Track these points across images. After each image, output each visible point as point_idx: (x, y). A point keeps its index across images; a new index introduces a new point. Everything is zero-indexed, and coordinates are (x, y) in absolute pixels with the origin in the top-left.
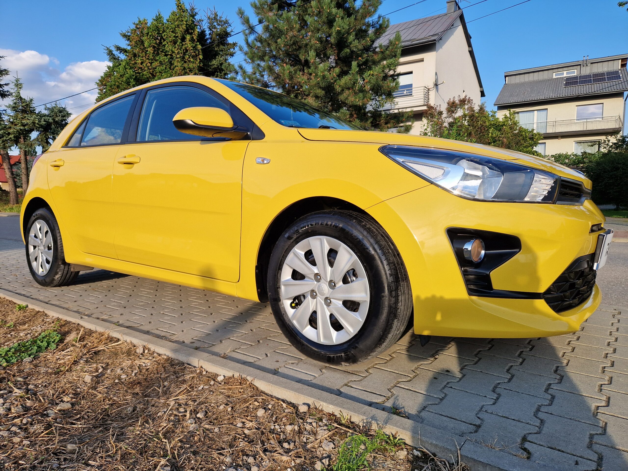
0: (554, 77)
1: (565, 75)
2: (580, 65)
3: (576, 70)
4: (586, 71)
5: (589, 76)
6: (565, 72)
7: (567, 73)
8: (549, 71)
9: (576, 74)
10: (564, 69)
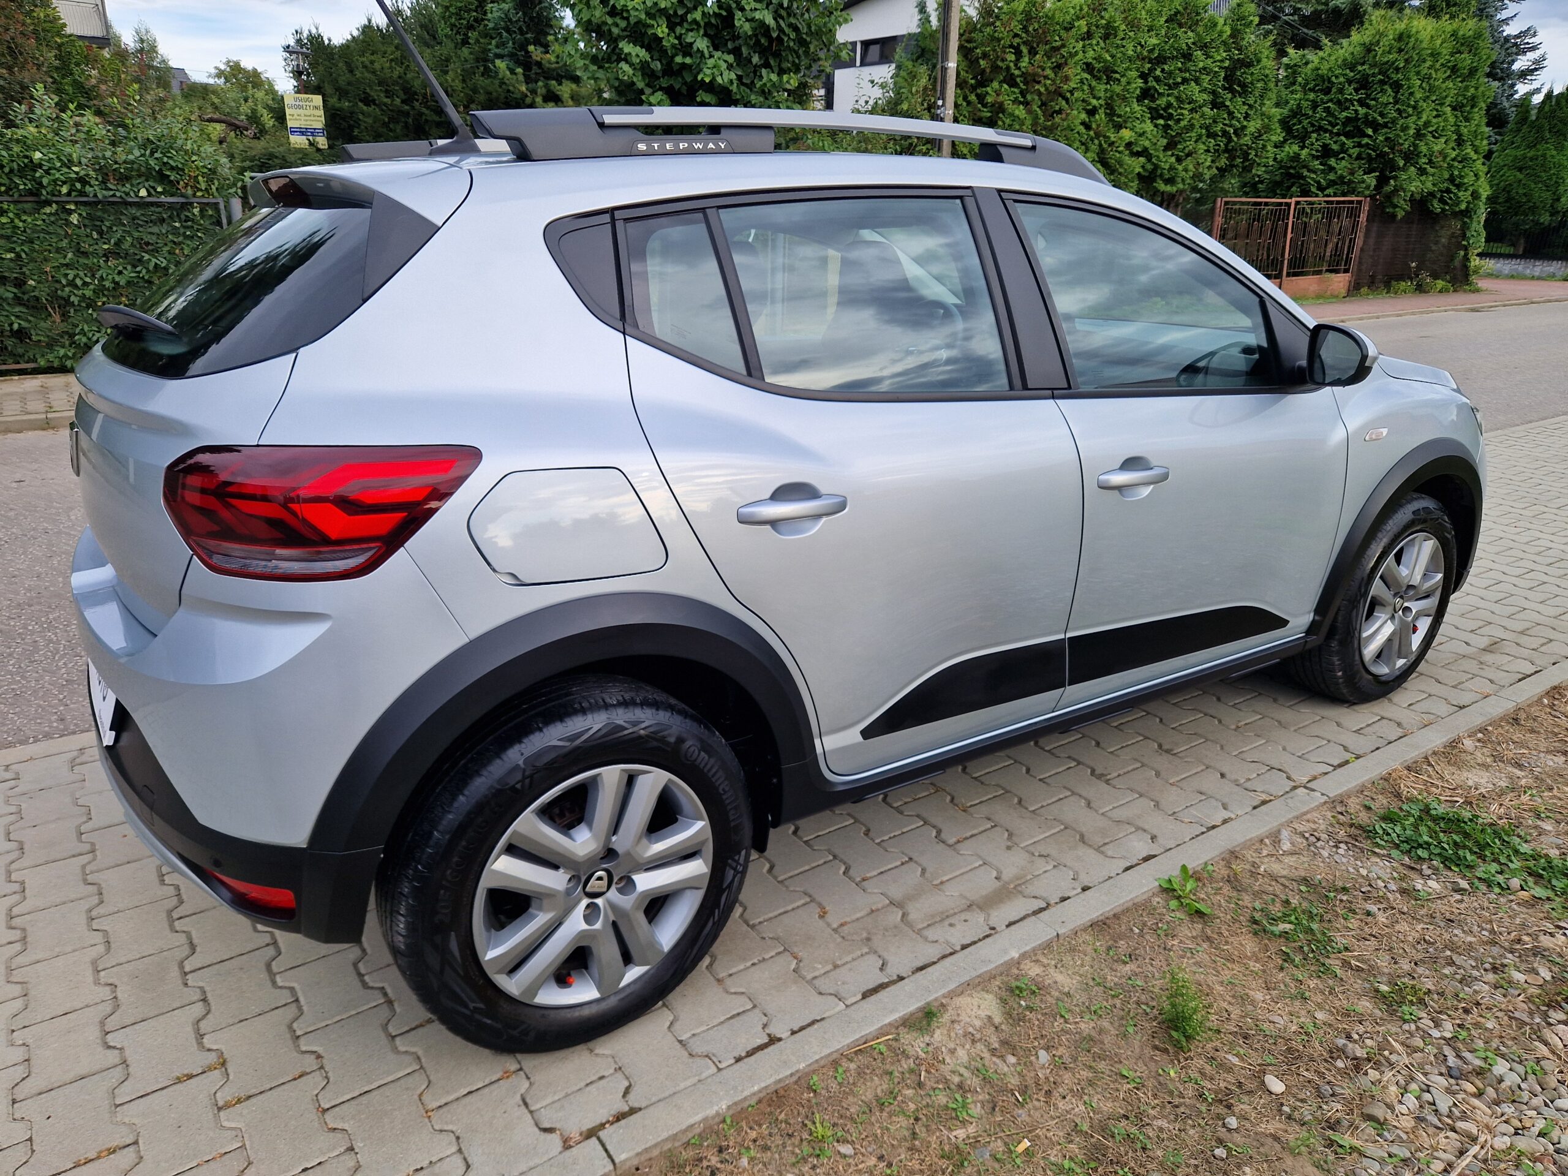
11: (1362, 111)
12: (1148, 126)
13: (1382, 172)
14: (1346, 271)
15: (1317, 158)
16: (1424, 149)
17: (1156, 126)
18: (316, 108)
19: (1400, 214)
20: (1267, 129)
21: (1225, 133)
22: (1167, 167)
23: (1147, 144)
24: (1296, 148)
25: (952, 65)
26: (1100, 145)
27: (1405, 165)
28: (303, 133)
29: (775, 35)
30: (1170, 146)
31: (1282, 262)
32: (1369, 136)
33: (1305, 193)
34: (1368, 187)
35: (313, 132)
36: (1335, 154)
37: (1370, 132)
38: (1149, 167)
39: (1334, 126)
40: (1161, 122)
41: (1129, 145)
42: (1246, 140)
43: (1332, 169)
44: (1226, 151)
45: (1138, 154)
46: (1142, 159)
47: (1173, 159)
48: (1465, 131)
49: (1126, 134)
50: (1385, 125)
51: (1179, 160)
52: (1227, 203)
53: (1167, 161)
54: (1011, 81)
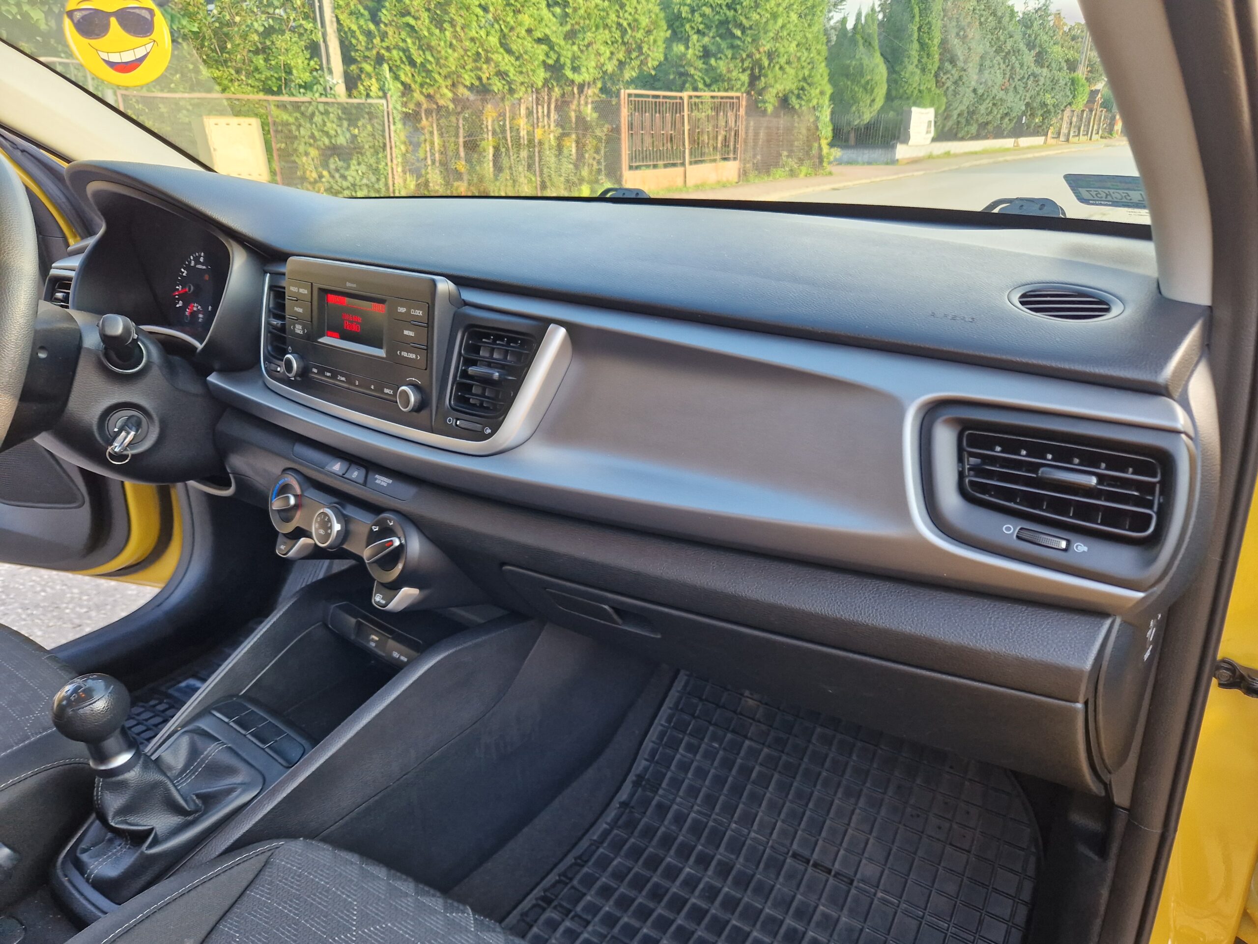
11: (730, 14)
12: (545, 12)
13: (752, 69)
14: (735, 159)
15: (700, 58)
16: (782, 50)
17: (554, 15)
19: (770, 109)
20: (655, 23)
21: (619, 25)
22: (570, 55)
23: (548, 31)
24: (682, 48)
26: (502, 30)
27: (769, 65)
30: (571, 36)
31: (684, 152)
32: (738, 38)
33: (695, 89)
34: (743, 84)
36: (714, 56)
37: (738, 33)
38: (554, 56)
39: (709, 27)
40: (558, 10)
41: (529, 31)
42: (639, 35)
43: (713, 69)
44: (624, 43)
45: (539, 41)
46: (544, 47)
47: (575, 48)
48: (809, 36)
49: (526, 20)
50: (751, 28)
51: (582, 51)
52: (630, 95)
53: (568, 51)
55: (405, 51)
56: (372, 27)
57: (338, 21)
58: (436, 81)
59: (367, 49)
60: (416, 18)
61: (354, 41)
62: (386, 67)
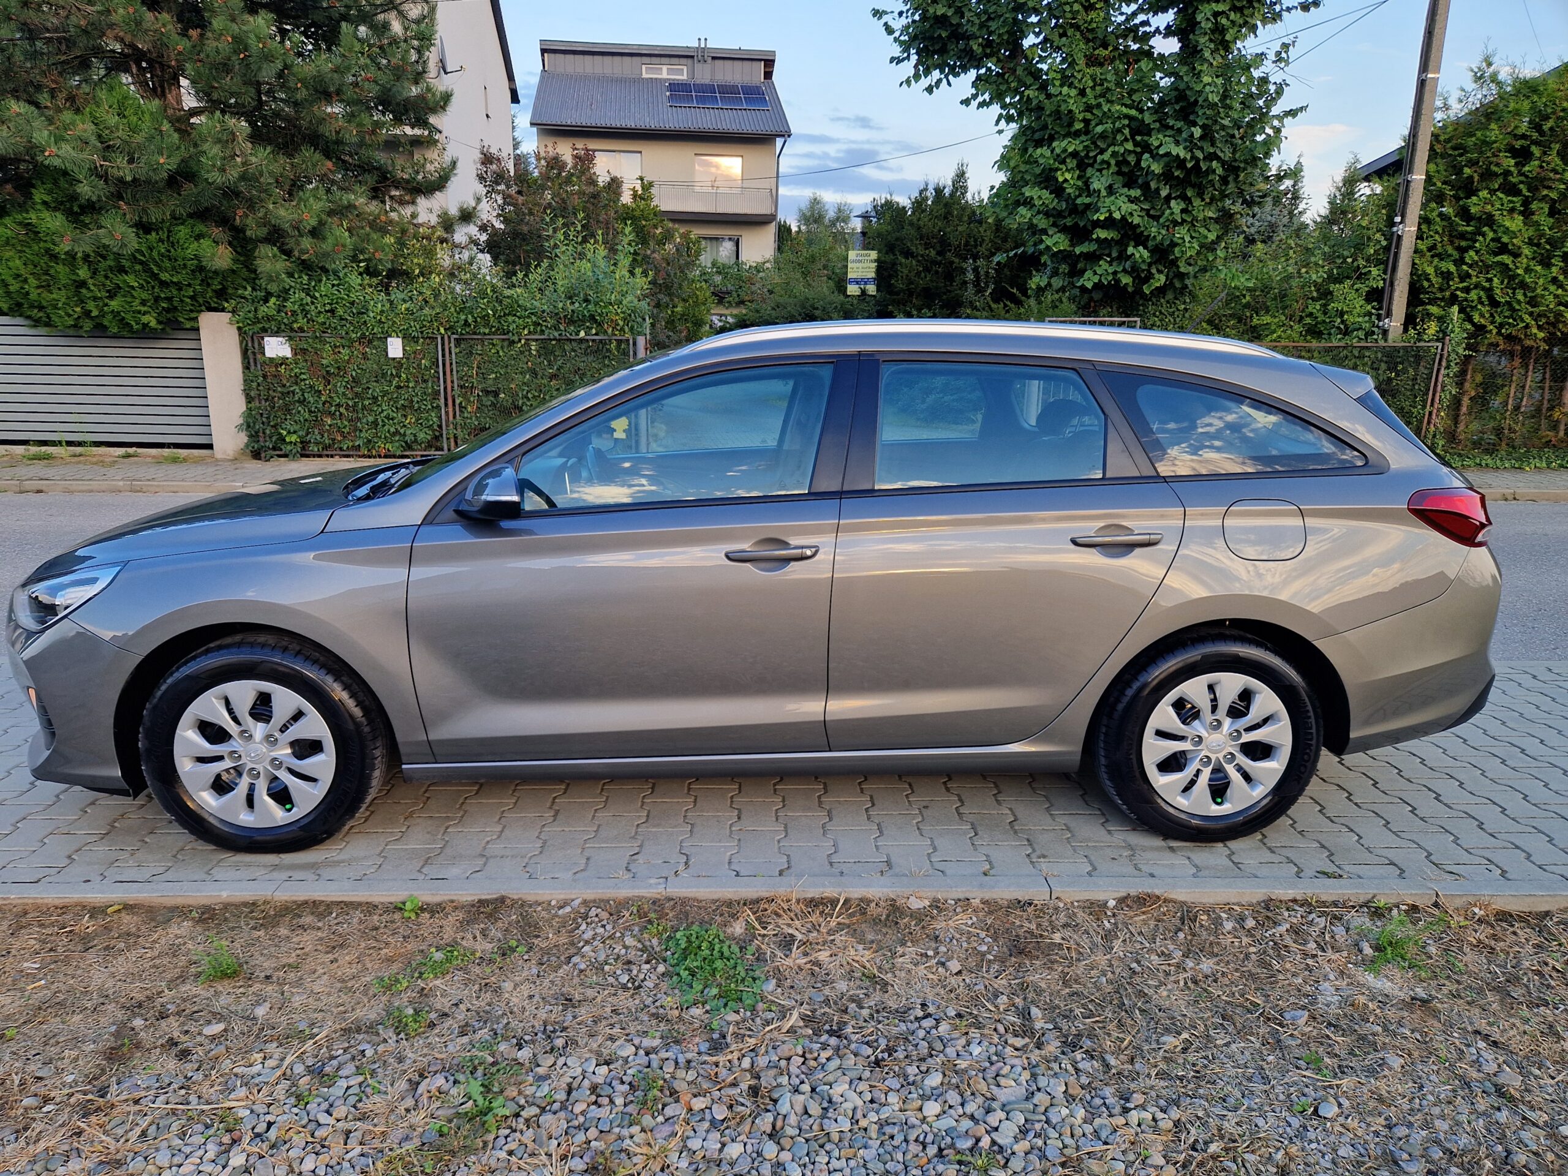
0: (645, 75)
1: (664, 75)
2: (692, 57)
3: (685, 68)
4: (705, 74)
5: (711, 88)
6: (665, 68)
7: (669, 71)
8: (635, 59)
9: (685, 77)
10: (664, 60)
18: (871, 261)
25: (1418, 177)
28: (857, 283)
29: (1189, 165)
35: (866, 281)
54: (1511, 190)
55: (1489, 291)
56: (1453, 268)
57: (1414, 264)
58: (1522, 320)
59: (1441, 290)
60: (1516, 255)
61: (1426, 284)
62: (1455, 308)
